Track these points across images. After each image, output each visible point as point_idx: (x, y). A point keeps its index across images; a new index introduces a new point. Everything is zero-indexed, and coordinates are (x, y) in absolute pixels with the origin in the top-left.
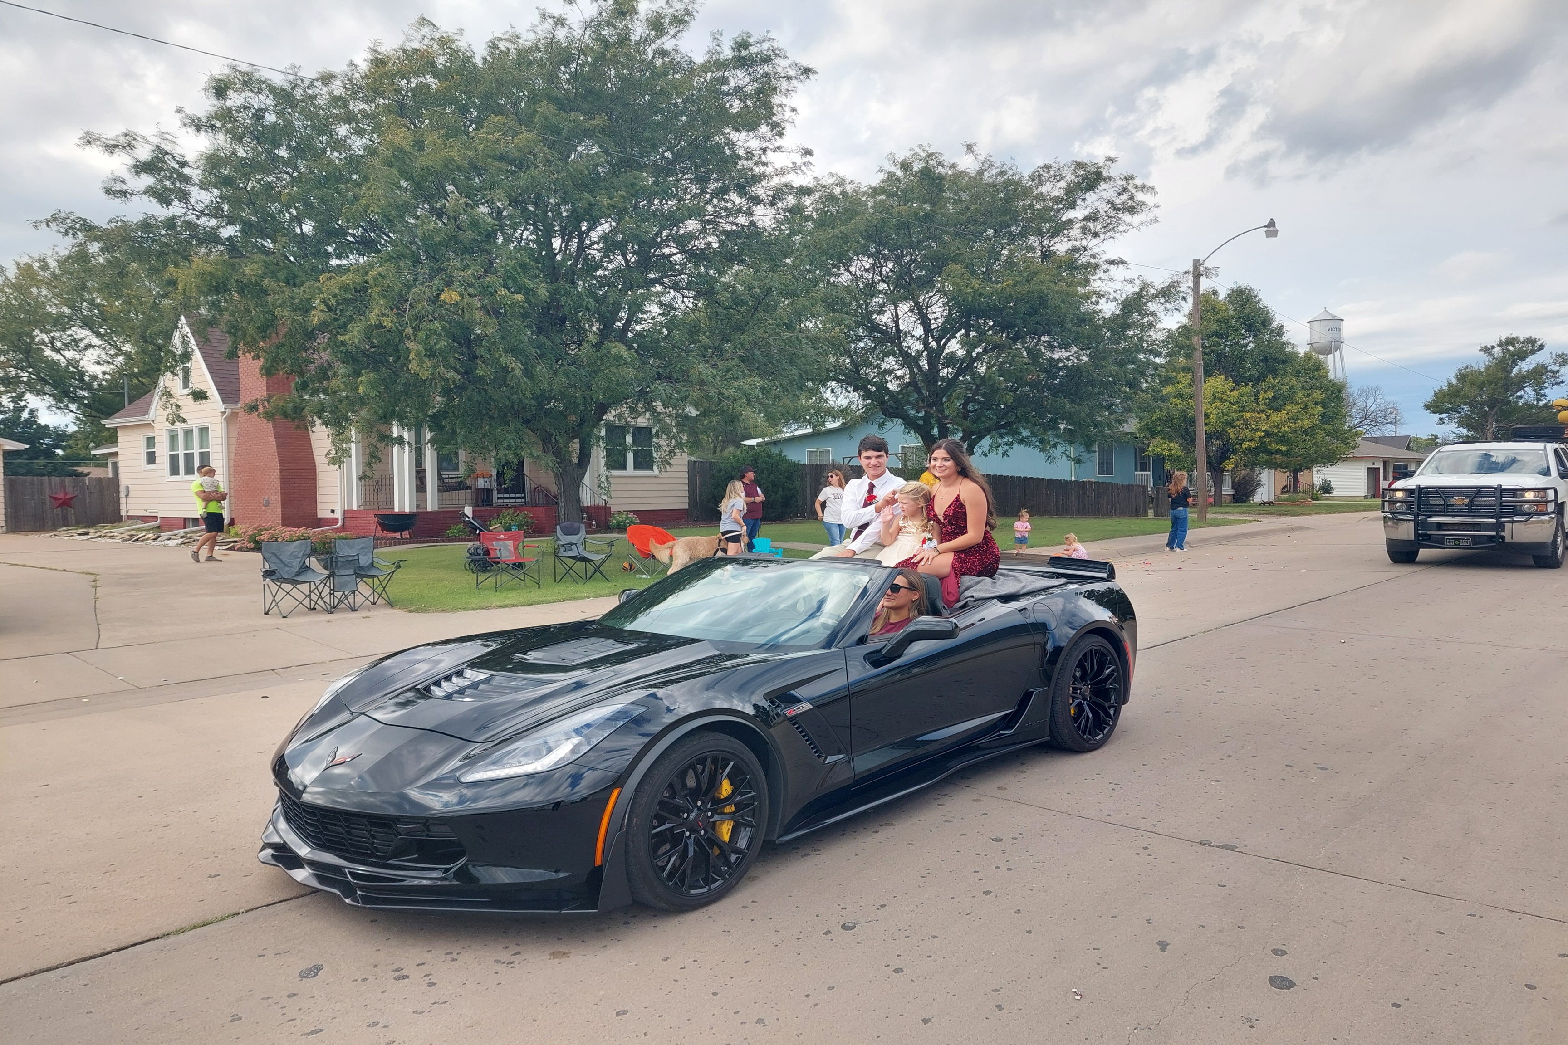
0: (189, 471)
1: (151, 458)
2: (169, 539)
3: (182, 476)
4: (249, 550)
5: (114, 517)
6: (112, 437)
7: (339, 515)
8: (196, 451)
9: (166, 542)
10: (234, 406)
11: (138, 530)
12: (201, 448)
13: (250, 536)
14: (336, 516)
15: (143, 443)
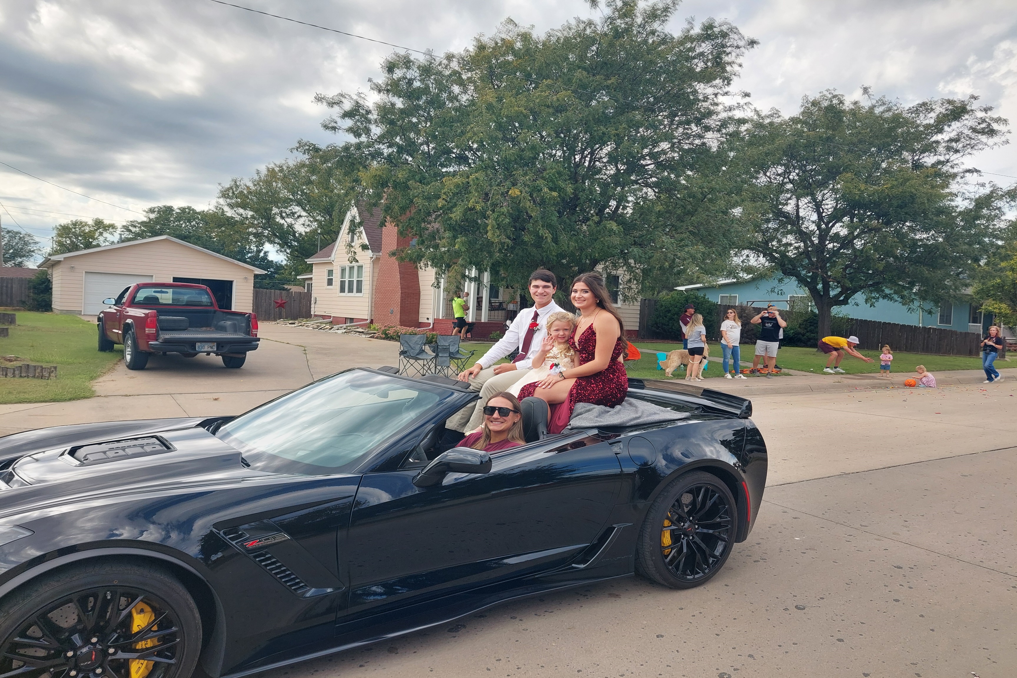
0: (351, 290)
1: (330, 282)
2: (338, 329)
3: (346, 294)
4: (382, 338)
5: (307, 315)
6: (309, 269)
7: (431, 321)
8: (355, 279)
9: (336, 331)
10: (377, 254)
11: (321, 323)
12: (358, 277)
13: (383, 330)
14: (429, 321)
15: (326, 273)
